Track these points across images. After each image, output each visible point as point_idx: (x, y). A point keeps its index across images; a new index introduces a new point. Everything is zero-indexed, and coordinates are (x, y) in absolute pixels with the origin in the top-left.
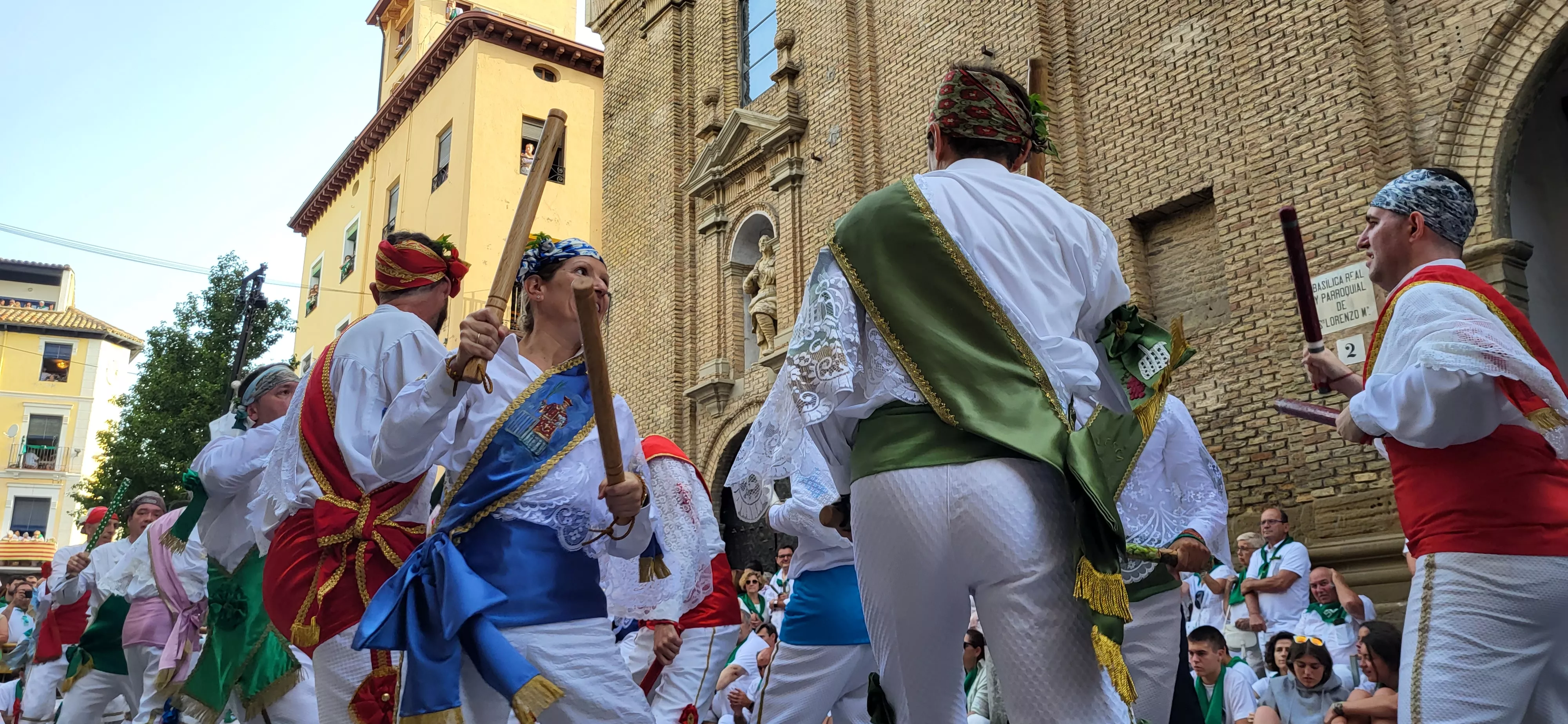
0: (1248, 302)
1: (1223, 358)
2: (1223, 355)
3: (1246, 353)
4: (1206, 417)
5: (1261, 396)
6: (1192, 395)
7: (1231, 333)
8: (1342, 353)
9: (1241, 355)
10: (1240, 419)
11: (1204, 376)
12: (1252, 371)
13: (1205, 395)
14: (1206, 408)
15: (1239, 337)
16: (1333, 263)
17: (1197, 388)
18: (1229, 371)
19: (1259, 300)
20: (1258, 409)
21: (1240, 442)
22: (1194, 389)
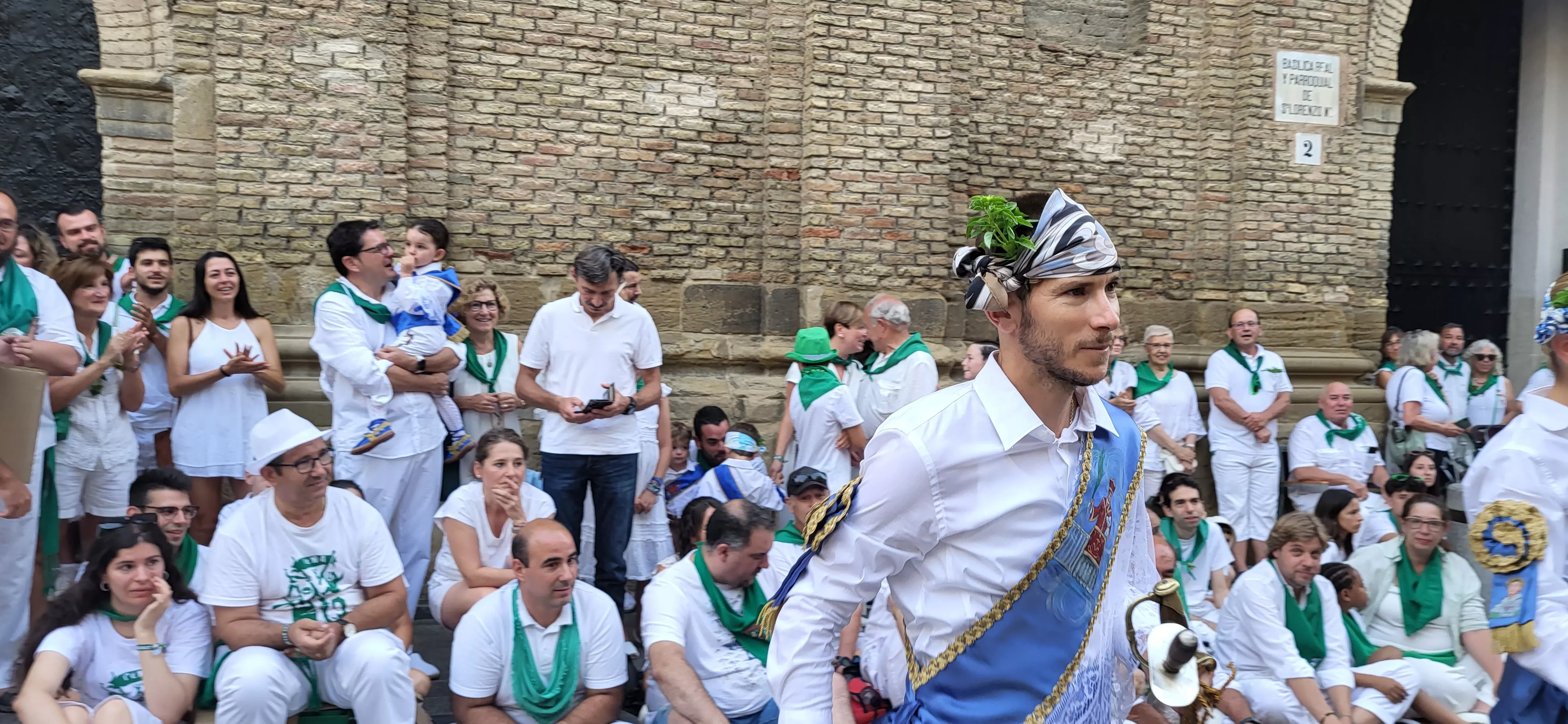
0: (1172, 40)
1: (1129, 100)
2: (1130, 94)
3: (1159, 102)
4: (1098, 167)
5: (1166, 162)
6: (1082, 133)
7: (1143, 72)
8: (1299, 149)
9: (1152, 103)
10: (1141, 182)
11: (1101, 112)
12: (1161, 128)
13: (1099, 138)
14: (1097, 155)
15: (1153, 80)
16: (1310, 44)
17: (1091, 125)
18: (1134, 117)
19: (1183, 43)
20: (1162, 177)
21: (1134, 210)
22: (1087, 126)
